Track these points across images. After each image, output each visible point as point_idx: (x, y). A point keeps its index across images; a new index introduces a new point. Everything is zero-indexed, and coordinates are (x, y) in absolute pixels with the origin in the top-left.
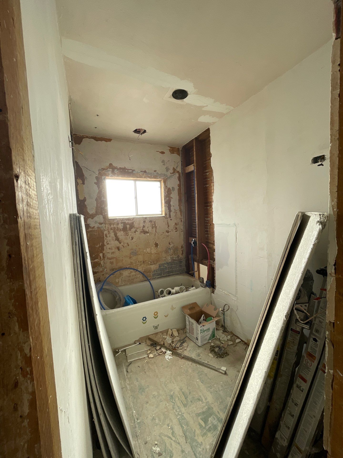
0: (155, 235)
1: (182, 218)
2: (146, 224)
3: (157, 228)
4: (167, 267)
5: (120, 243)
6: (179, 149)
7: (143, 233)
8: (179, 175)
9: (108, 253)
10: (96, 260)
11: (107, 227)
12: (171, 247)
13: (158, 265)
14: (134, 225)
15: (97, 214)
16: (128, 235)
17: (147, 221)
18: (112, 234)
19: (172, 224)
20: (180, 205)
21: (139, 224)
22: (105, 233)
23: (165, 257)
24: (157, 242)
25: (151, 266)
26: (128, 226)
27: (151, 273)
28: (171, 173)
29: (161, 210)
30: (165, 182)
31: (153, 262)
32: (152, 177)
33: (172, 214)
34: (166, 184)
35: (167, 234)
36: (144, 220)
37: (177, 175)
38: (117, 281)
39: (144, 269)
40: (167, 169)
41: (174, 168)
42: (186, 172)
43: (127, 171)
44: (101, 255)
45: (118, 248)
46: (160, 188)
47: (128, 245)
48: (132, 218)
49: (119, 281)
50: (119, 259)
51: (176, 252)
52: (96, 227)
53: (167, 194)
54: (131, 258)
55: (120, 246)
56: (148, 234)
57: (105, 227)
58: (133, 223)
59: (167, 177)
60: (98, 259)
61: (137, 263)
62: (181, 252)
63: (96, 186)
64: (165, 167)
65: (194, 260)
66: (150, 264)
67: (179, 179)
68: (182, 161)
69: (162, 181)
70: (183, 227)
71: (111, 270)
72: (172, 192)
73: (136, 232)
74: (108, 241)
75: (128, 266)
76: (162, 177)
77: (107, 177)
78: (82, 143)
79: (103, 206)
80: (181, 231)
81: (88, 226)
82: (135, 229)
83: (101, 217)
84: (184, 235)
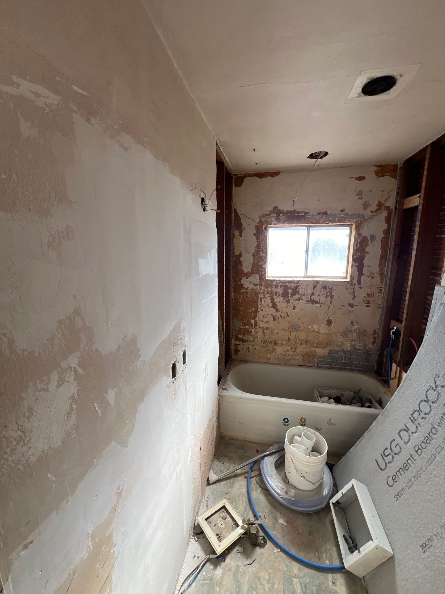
0: (329, 308)
1: (383, 287)
2: (316, 291)
3: (334, 297)
4: (342, 357)
5: (277, 312)
6: (395, 166)
7: (310, 302)
8: (390, 213)
9: (261, 321)
10: (247, 327)
11: (262, 290)
12: (353, 329)
13: (328, 350)
14: (298, 290)
15: (253, 272)
16: (288, 303)
17: (318, 287)
18: (268, 299)
19: (361, 294)
20: (381, 265)
21: (306, 290)
22: (260, 296)
23: (342, 342)
24: (331, 319)
25: (316, 349)
26: (290, 291)
27: (315, 359)
28: (372, 212)
29: (345, 271)
30: (357, 228)
31: (321, 345)
32: (336, 220)
33: (365, 279)
34: (359, 230)
35: (350, 308)
36: (315, 284)
37: (385, 213)
38: (269, 357)
39: (306, 350)
40: (366, 206)
41: (379, 203)
42: (404, 208)
43: (297, 214)
44: (253, 322)
45: (274, 318)
46: (348, 238)
47: (288, 316)
48: (296, 281)
49: (270, 357)
50: (274, 330)
51: (361, 338)
52: (250, 288)
53: (359, 246)
54: (290, 333)
55: (277, 315)
56: (318, 305)
57: (261, 289)
58: (297, 288)
59: (362, 219)
60: (249, 325)
61: (297, 341)
62: (372, 340)
63: (254, 238)
64: (362, 202)
65: (392, 359)
66: (315, 346)
67: (388, 220)
68: (399, 188)
69: (354, 226)
70: (382, 302)
71: (262, 342)
72: (370, 243)
73: (301, 300)
74: (263, 307)
75: (284, 342)
76: (354, 220)
77: (269, 225)
78: (243, 184)
79: (261, 263)
80: (378, 307)
81: (242, 286)
82: (299, 296)
83: (257, 276)
84: (382, 315)
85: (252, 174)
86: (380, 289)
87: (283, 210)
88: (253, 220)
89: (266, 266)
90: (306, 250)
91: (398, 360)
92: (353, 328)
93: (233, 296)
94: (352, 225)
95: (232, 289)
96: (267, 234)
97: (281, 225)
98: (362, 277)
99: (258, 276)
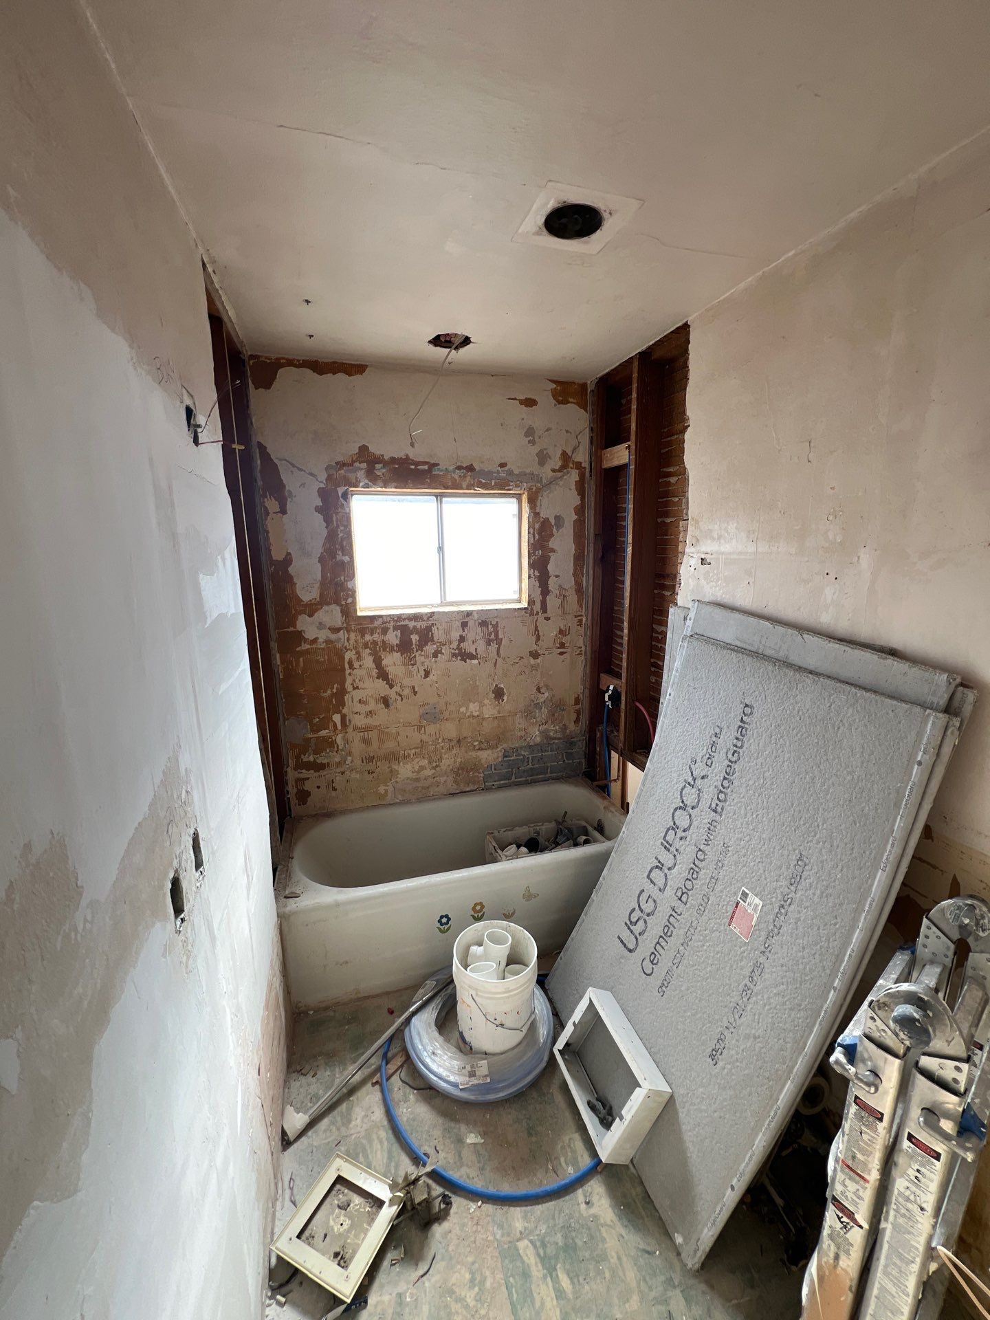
0: (495, 665)
1: (583, 614)
2: (468, 632)
3: (503, 642)
4: (528, 758)
5: (391, 687)
6: (584, 386)
7: (459, 658)
8: (582, 476)
9: (356, 713)
10: (323, 733)
11: (352, 641)
12: (542, 700)
13: (501, 751)
14: (432, 634)
15: (323, 601)
16: (413, 665)
17: (471, 624)
18: (368, 662)
19: (550, 631)
20: (577, 574)
21: (448, 631)
22: (349, 655)
23: (524, 729)
24: (502, 686)
25: (480, 753)
26: (415, 638)
27: (479, 773)
28: (553, 471)
29: (516, 587)
30: (532, 501)
31: (488, 744)
32: (493, 484)
33: (552, 601)
34: (535, 506)
35: (532, 661)
36: (465, 619)
37: (574, 475)
38: (383, 792)
39: (459, 760)
40: (542, 458)
41: (564, 454)
42: (603, 467)
43: (413, 467)
44: (337, 718)
45: (386, 702)
46: (516, 520)
47: (415, 693)
48: (426, 614)
49: (386, 791)
50: (388, 730)
51: (556, 715)
52: (321, 640)
53: (537, 537)
54: (423, 729)
55: (392, 693)
56: (475, 662)
57: (348, 639)
58: (429, 629)
59: (539, 485)
60: (329, 729)
61: (439, 743)
62: (574, 717)
63: (319, 518)
64: (535, 450)
65: (611, 746)
66: (477, 748)
67: (581, 487)
68: (592, 429)
69: (525, 498)
70: (584, 642)
71: (365, 761)
72: (554, 529)
73: (439, 655)
74: (357, 681)
75: (413, 751)
76: (525, 484)
77: (351, 489)
78: (276, 385)
79: (342, 578)
80: (578, 652)
81: (299, 637)
82: (435, 646)
83: (336, 610)
84: (585, 666)
85: (298, 361)
86: (579, 618)
87: (382, 456)
88: (311, 474)
89: (355, 585)
90: (439, 547)
91: (621, 745)
92: (542, 698)
93: (278, 663)
94: (520, 494)
95: (274, 645)
96: (350, 510)
97: (379, 489)
98: (548, 598)
99: (338, 608)
